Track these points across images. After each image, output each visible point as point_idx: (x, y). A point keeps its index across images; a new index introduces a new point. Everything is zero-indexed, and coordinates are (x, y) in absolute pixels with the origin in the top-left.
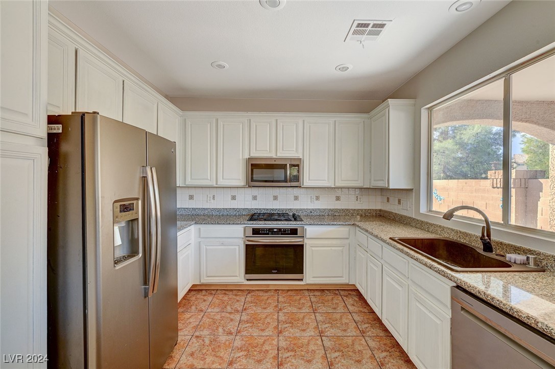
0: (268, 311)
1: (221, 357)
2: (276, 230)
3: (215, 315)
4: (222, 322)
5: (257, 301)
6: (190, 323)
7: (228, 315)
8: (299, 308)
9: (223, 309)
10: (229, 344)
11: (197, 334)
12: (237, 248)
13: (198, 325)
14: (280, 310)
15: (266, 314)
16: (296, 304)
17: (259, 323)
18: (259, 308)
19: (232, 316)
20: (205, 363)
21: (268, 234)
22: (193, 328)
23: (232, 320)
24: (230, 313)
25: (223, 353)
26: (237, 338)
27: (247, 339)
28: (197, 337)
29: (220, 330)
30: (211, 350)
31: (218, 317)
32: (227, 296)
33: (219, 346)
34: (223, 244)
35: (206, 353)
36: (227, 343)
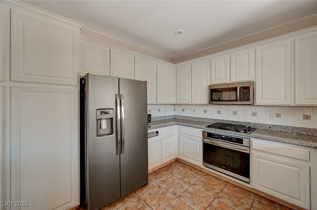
0: (208, 193)
1: (159, 205)
2: (224, 137)
3: (176, 179)
4: (177, 185)
5: (206, 183)
6: (163, 177)
7: (182, 183)
8: (235, 205)
9: (183, 178)
10: (169, 200)
11: (160, 185)
12: (198, 143)
13: (165, 180)
14: (219, 197)
15: (205, 195)
16: (235, 200)
17: (196, 198)
18: (204, 188)
19: (184, 185)
20: (151, 202)
21: (218, 139)
22: (161, 180)
23: (182, 187)
24: (185, 182)
25: (162, 203)
26: (177, 199)
27: (181, 204)
28: (159, 187)
29: (172, 189)
30: (159, 198)
31: (177, 181)
32: (191, 171)
33: (164, 198)
34: (190, 139)
35: (155, 198)
36: (169, 199)
